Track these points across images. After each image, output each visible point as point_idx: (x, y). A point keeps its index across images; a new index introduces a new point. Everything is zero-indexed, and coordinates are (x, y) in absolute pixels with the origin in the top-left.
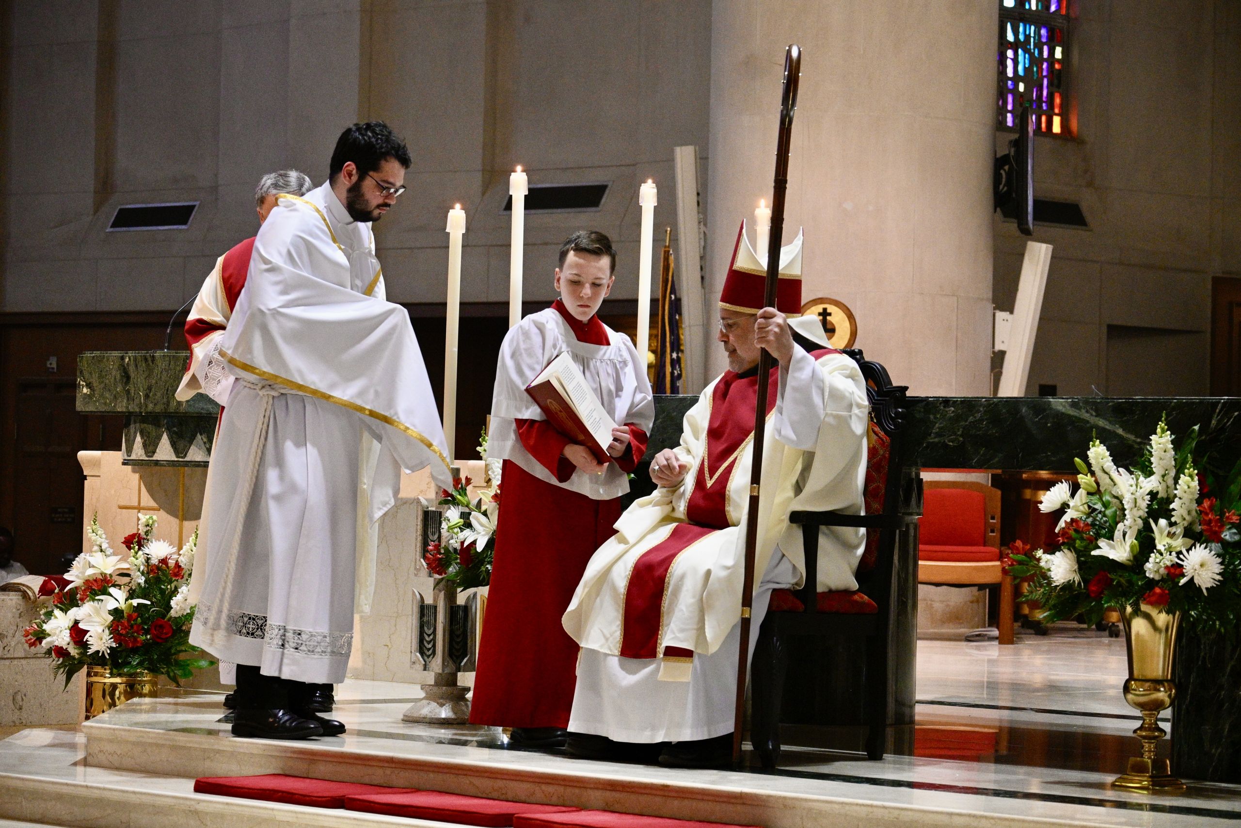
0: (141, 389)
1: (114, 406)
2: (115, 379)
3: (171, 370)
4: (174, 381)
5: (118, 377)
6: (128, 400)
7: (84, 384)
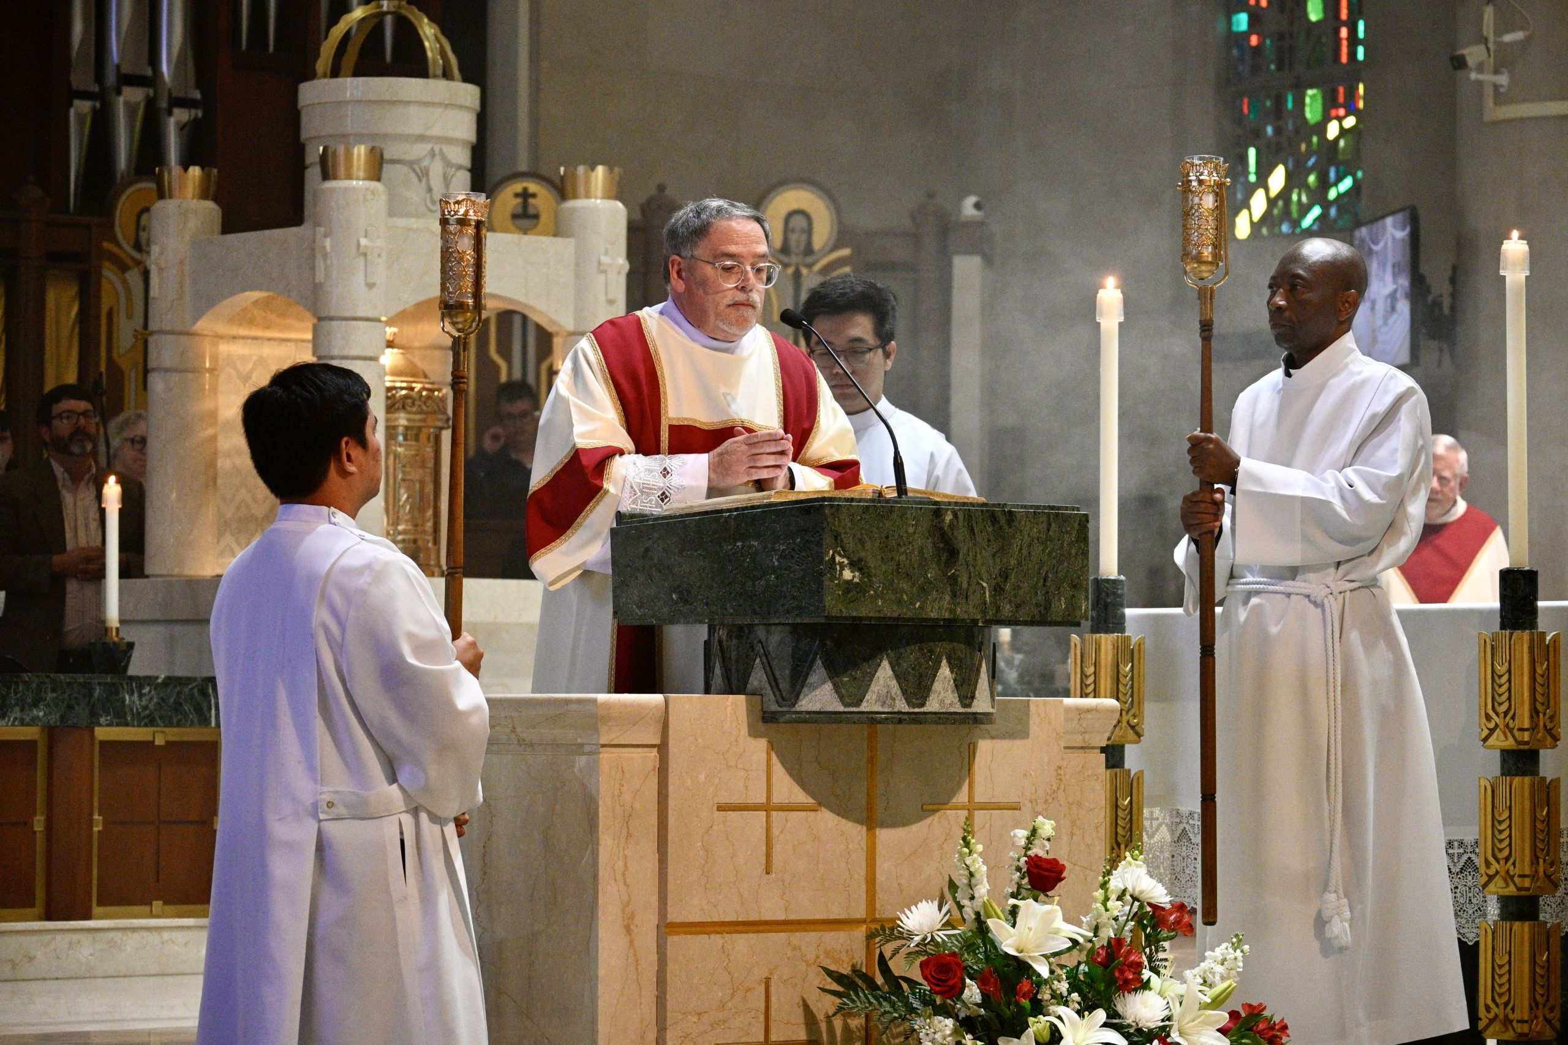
0: (985, 576)
1: (920, 607)
2: (921, 550)
3: (1052, 540)
4: (1060, 562)
5: (929, 551)
6: (954, 595)
7: (846, 561)
